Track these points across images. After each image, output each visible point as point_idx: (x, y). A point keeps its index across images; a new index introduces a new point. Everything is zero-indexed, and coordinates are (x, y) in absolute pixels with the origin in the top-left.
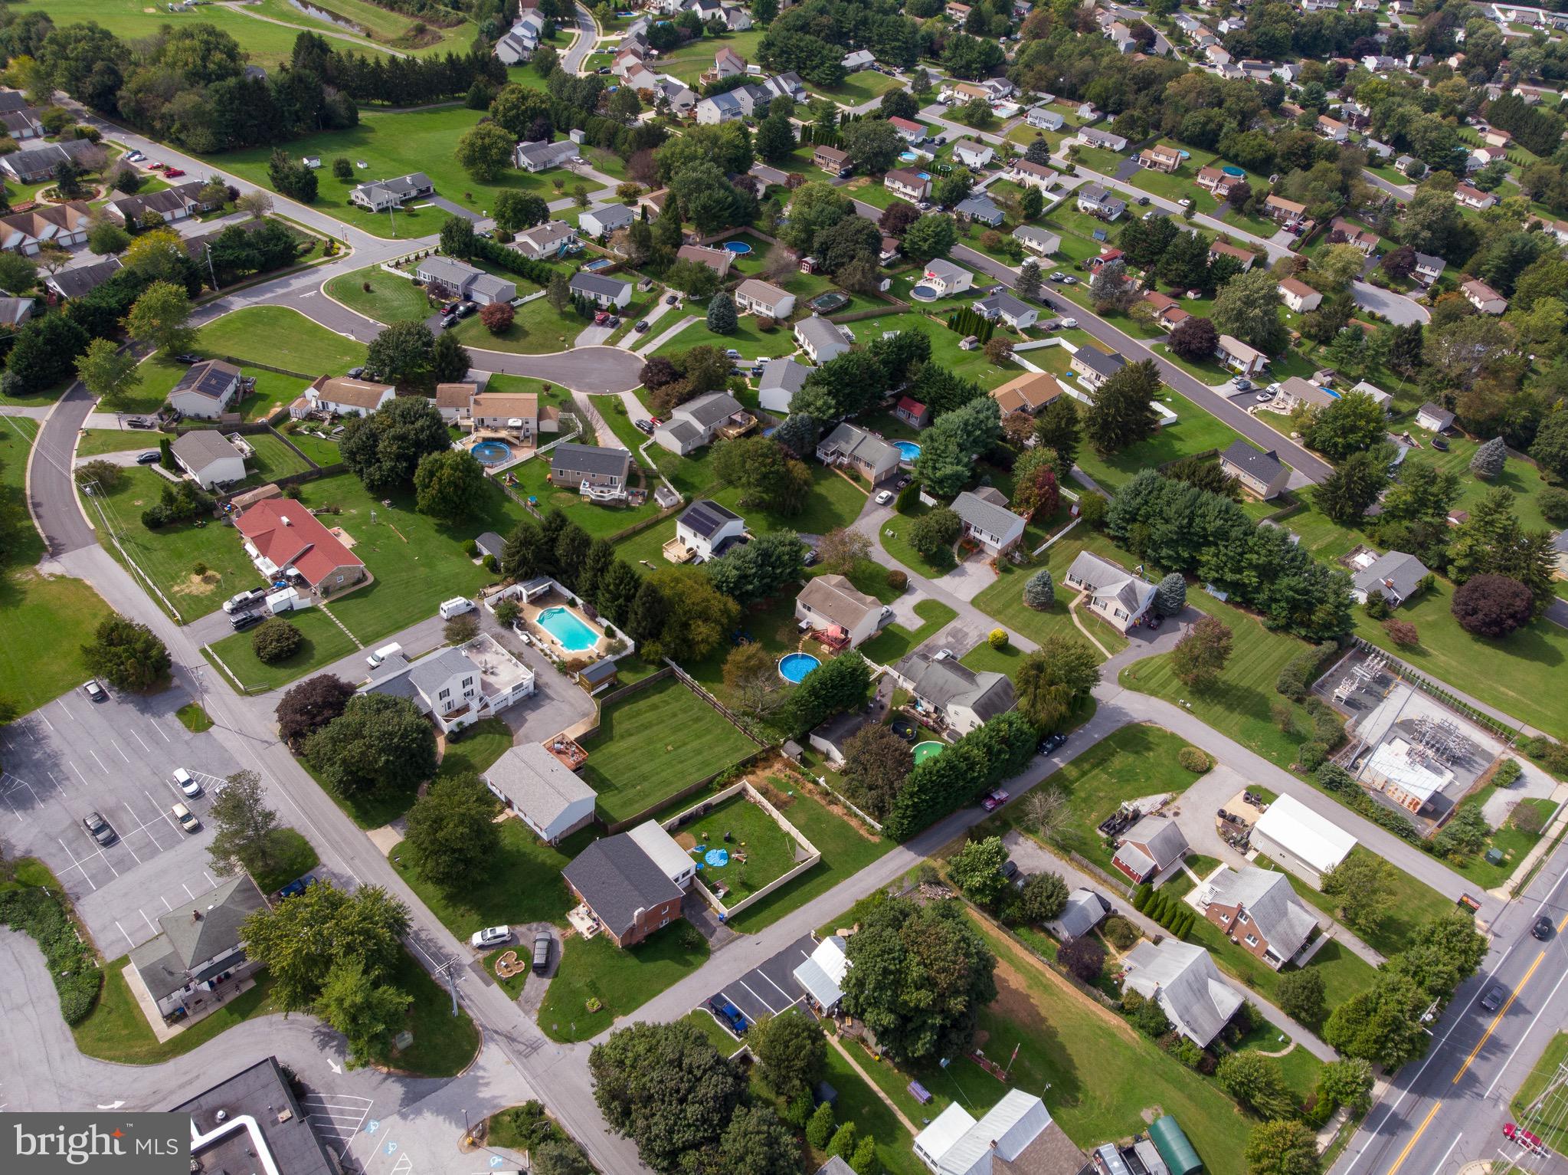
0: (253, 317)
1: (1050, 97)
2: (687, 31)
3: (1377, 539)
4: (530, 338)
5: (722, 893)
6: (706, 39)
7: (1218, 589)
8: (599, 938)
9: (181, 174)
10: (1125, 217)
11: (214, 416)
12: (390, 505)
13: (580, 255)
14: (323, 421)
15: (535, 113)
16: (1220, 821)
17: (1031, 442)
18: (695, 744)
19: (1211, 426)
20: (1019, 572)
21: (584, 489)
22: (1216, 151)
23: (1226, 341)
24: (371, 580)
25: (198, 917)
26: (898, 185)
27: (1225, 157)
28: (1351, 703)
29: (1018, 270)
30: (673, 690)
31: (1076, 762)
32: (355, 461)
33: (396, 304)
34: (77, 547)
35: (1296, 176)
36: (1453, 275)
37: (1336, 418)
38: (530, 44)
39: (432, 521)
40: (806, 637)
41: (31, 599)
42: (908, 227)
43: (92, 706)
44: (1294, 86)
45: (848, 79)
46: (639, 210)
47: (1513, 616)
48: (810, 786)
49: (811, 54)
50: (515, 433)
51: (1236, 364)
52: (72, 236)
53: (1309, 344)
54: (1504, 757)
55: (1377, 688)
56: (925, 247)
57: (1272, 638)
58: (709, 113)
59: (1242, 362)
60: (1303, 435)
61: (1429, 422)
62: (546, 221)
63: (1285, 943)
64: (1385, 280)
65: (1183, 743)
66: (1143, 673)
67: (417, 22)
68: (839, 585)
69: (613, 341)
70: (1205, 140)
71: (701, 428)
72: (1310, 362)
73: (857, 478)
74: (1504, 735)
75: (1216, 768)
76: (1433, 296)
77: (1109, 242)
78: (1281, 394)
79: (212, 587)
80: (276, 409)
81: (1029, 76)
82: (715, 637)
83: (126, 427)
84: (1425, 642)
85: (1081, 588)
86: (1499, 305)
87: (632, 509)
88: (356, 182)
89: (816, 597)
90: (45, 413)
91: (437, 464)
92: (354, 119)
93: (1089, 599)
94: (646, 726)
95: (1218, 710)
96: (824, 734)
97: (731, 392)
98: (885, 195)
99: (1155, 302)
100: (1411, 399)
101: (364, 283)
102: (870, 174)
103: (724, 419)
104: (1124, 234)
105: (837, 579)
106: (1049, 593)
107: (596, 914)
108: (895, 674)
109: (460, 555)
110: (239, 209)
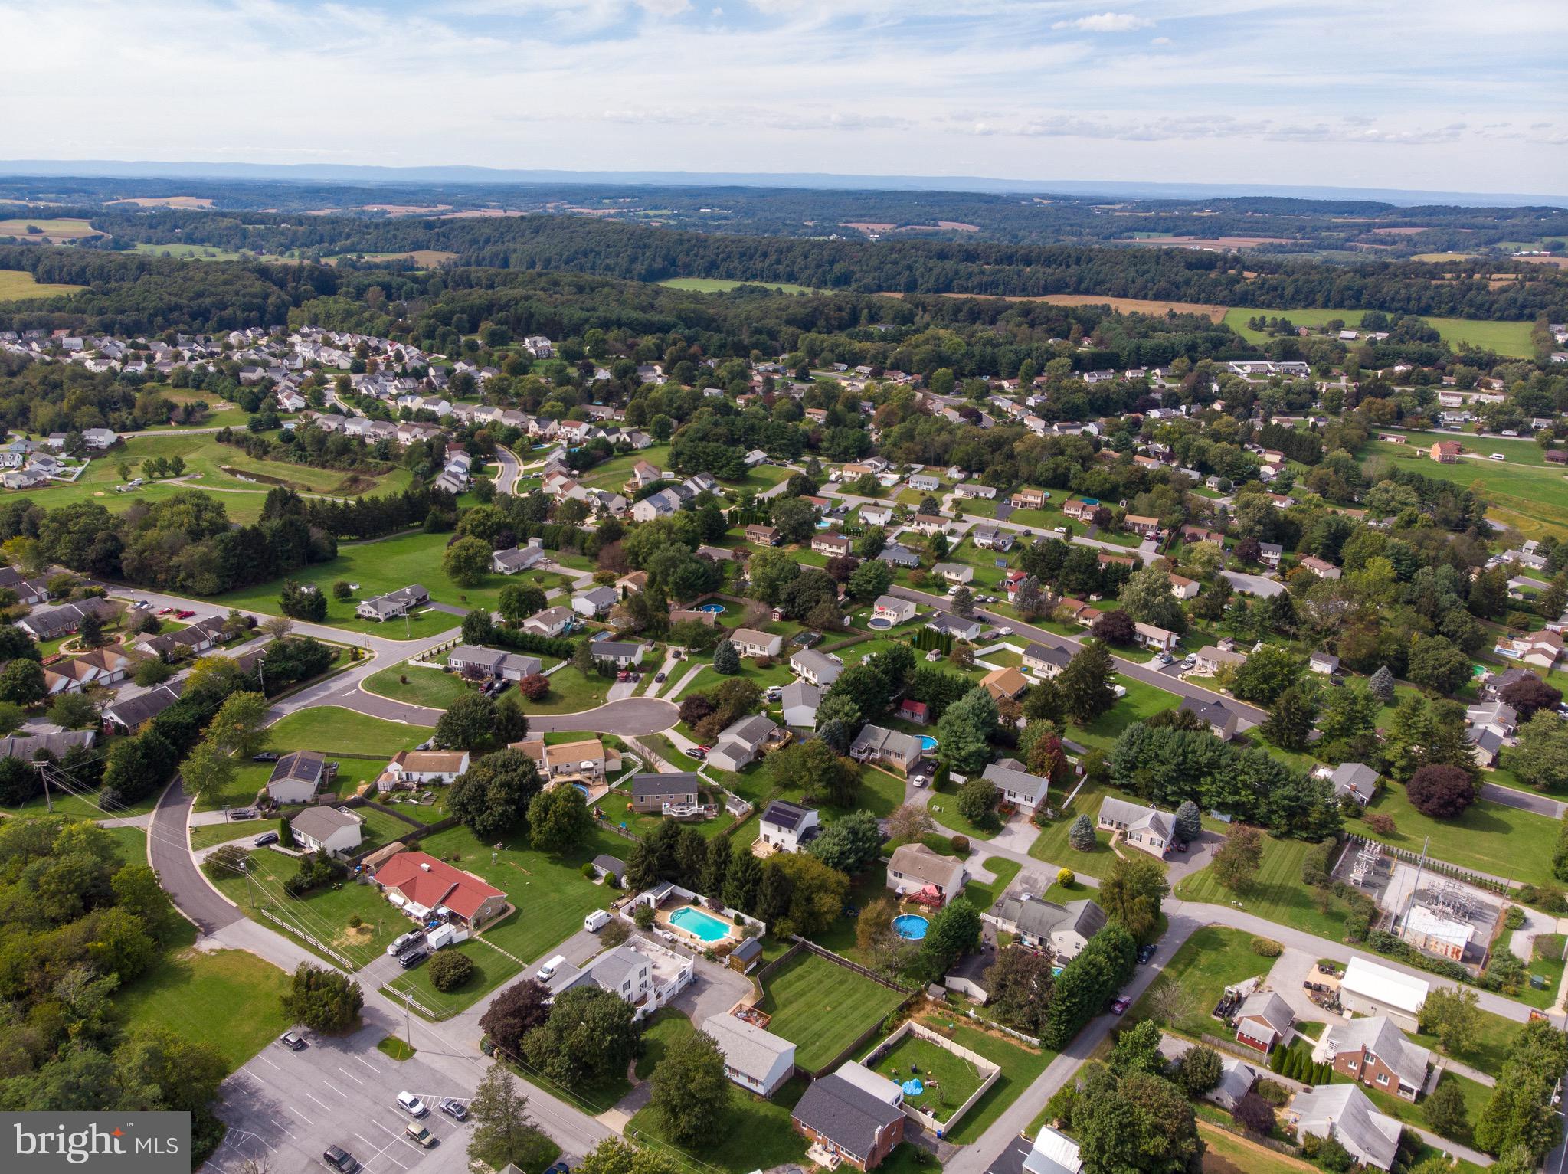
0: (306, 718)
1: (920, 467)
2: (601, 453)
3: (1326, 758)
4: (567, 700)
5: (930, 1113)
6: (617, 457)
7: (1222, 813)
8: (843, 1167)
9: (192, 614)
10: (1017, 547)
11: (309, 799)
12: (502, 848)
13: (583, 631)
14: (410, 789)
15: (499, 527)
16: (1309, 992)
17: (1022, 723)
18: (849, 1002)
19: (1154, 694)
20: (1056, 825)
21: (666, 809)
22: (1070, 489)
23: (1140, 627)
24: (513, 909)
26: (824, 546)
27: (1078, 492)
28: (1367, 884)
29: (949, 598)
30: (809, 963)
31: (1171, 964)
32: (467, 812)
33: (435, 689)
34: (227, 923)
35: (1142, 499)
36: (1290, 557)
37: (1255, 669)
38: (464, 478)
39: (543, 856)
40: (904, 902)
41: (199, 975)
42: (851, 574)
43: (294, 1055)
44: (1104, 438)
45: (751, 473)
46: (620, 591)
47: (1461, 795)
48: (964, 1018)
49: (717, 457)
50: (588, 774)
51: (1154, 644)
52: (111, 676)
53: (1203, 623)
54: (1506, 907)
55: (1380, 869)
56: (870, 587)
57: (1282, 845)
58: (645, 512)
59: (1159, 641)
60: (1230, 690)
61: (1321, 667)
62: (544, 608)
63: (1412, 1074)
64: (1241, 566)
65: (1249, 936)
66: (1192, 886)
67: (350, 474)
68: (920, 851)
69: (640, 692)
70: (1058, 481)
71: (748, 746)
72: (1209, 635)
73: (891, 769)
74: (1499, 891)
75: (1284, 951)
76: (1283, 573)
77: (1011, 567)
78: (1199, 662)
79: (367, 937)
80: (363, 787)
81: (899, 453)
82: (838, 906)
83: (230, 820)
84: (1401, 830)
85: (1113, 828)
86: (1335, 573)
87: (711, 821)
88: (358, 601)
89: (903, 866)
90: (146, 821)
91: (551, 799)
92: (334, 552)
93: (1124, 835)
94: (802, 994)
95: (1265, 905)
96: (959, 973)
97: (764, 714)
98: (818, 555)
99: (1069, 605)
100: (1300, 651)
101: (398, 678)
102: (797, 542)
103: (765, 736)
104: (1023, 559)
105: (917, 846)
106: (1091, 835)
107: (832, 1148)
108: (992, 919)
109: (580, 879)
110: (259, 634)
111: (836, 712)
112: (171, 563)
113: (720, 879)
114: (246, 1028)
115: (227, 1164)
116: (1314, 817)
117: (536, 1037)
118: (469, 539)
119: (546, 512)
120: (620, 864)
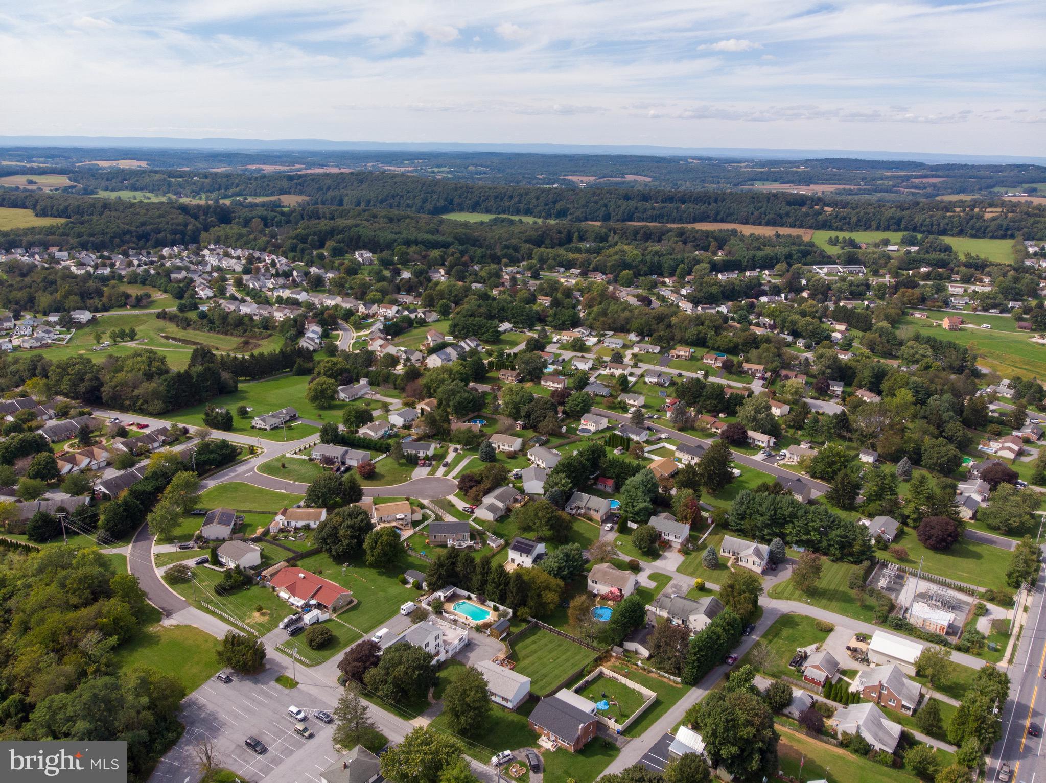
0: (223, 489)
1: (611, 333)
2: (406, 325)
3: (867, 514)
4: (387, 478)
5: (613, 720)
6: (416, 328)
7: (799, 546)
8: (560, 750)
9: (146, 426)
10: (673, 383)
11: (227, 537)
12: (348, 566)
13: (396, 436)
14: (290, 532)
15: (342, 372)
16: (849, 652)
17: (674, 492)
18: (564, 657)
19: (759, 475)
20: (694, 554)
21: (450, 543)
22: (707, 347)
23: (751, 433)
24: (356, 601)
25: (346, 766)
26: (549, 383)
27: (713, 349)
28: (889, 589)
29: (629, 416)
30: (540, 634)
31: (764, 636)
32: (327, 544)
33: (303, 471)
34: (180, 610)
35: (754, 353)
36: (848, 390)
37: (823, 459)
38: (318, 341)
39: (374, 570)
40: (598, 599)
41: (164, 640)
42: (567, 400)
43: (225, 686)
44: (731, 315)
45: (503, 337)
46: (419, 411)
47: (950, 535)
48: (634, 666)
49: (480, 327)
50: (401, 522)
51: (760, 444)
52: (98, 464)
53: (791, 431)
54: (975, 603)
55: (897, 580)
56: (579, 409)
57: (836, 566)
58: (434, 361)
60: (808, 472)
61: (867, 458)
62: (371, 421)
63: (910, 699)
64: (817, 395)
65: (814, 619)
66: (779, 590)
67: (243, 339)
68: (608, 567)
69: (433, 473)
70: (700, 342)
71: (501, 505)
72: (795, 439)
73: (591, 520)
74: (971, 593)
75: (835, 628)
76: (844, 400)
77: (669, 396)
78: (788, 455)
79: (267, 618)
80: (260, 530)
81: (597, 324)
82: (557, 599)
83: (178, 550)
84: (912, 557)
85: (730, 555)
86: (877, 399)
87: (478, 551)
88: (253, 418)
89: (598, 576)
90: (126, 550)
91: (379, 535)
92: (236, 387)
93: (737, 560)
94: (535, 652)
95: (824, 601)
96: (632, 640)
97: (511, 485)
98: (545, 389)
99: (705, 420)
100: (853, 449)
101: (280, 464)
102: (532, 380)
103: (512, 499)
104: (677, 391)
105: (607, 564)
106: (716, 559)
107: (553, 738)
108: (653, 609)
109: (397, 584)
110: (190, 438)
111: (556, 484)
112: (134, 394)
113: (484, 583)
114: (195, 670)
115: (186, 748)
116: (857, 548)
117: (372, 673)
118: (323, 379)
119: (371, 362)
120: (422, 575)
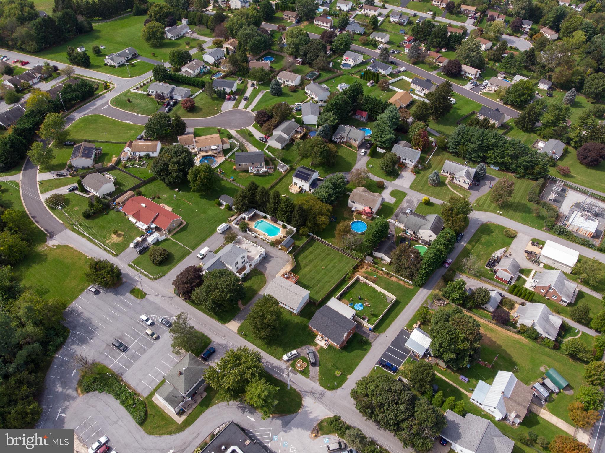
0: (87, 121)
3: (542, 136)
4: (203, 111)
5: (366, 320)
7: (495, 166)
8: (330, 347)
9: (27, 63)
10: (410, 23)
11: (90, 166)
12: (179, 191)
13: (209, 72)
14: (136, 160)
15: (167, 14)
16: (526, 255)
17: (410, 120)
18: (332, 264)
19: (468, 102)
20: (422, 173)
21: (251, 170)
23: (464, 67)
24: (185, 223)
25: (181, 373)
26: (320, 23)
28: (555, 200)
29: (378, 51)
30: (315, 245)
31: (470, 242)
32: (160, 175)
33: (143, 105)
34: (60, 232)
36: (536, 27)
37: (515, 91)
39: (197, 194)
40: (355, 214)
41: (50, 258)
42: (333, 39)
43: (95, 297)
46: (225, 50)
47: (601, 157)
48: (381, 272)
50: (215, 152)
51: (470, 76)
53: (491, 63)
55: (562, 193)
56: (342, 47)
57: (521, 181)
59: (472, 75)
60: (502, 100)
61: (543, 86)
62: (191, 61)
63: (567, 296)
64: (511, 32)
65: (503, 228)
66: (480, 204)
68: (364, 191)
69: (236, 106)
71: (286, 137)
72: (494, 70)
73: (350, 146)
75: (518, 235)
76: (531, 36)
77: (406, 34)
78: (489, 85)
79: (121, 238)
80: (115, 159)
82: (327, 221)
83: (56, 177)
84: (572, 172)
85: (448, 175)
86: (555, 36)
87: (271, 175)
88: (105, 55)
89: (356, 198)
90: (18, 177)
91: (198, 171)
92: (91, 27)
93: (452, 178)
94: (312, 261)
95: (511, 212)
96: (379, 250)
97: (293, 120)
98: (317, 28)
99: (433, 56)
100: (534, 78)
101: (127, 99)
102: (307, 20)
103: (294, 132)
104: (413, 30)
105: (362, 189)
106: (438, 180)
107: (325, 338)
108: (393, 222)
109: (214, 206)
110: (59, 74)
111: (327, 120)
112: (13, 37)
113: (275, 209)
114: (73, 284)
115: (72, 347)
116: (537, 169)
117: (197, 292)
118: (153, 23)
119: (189, 4)
120: (231, 200)
